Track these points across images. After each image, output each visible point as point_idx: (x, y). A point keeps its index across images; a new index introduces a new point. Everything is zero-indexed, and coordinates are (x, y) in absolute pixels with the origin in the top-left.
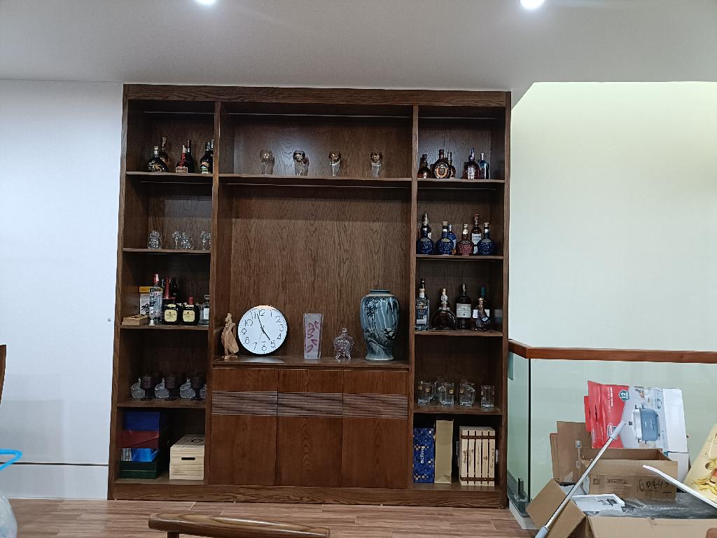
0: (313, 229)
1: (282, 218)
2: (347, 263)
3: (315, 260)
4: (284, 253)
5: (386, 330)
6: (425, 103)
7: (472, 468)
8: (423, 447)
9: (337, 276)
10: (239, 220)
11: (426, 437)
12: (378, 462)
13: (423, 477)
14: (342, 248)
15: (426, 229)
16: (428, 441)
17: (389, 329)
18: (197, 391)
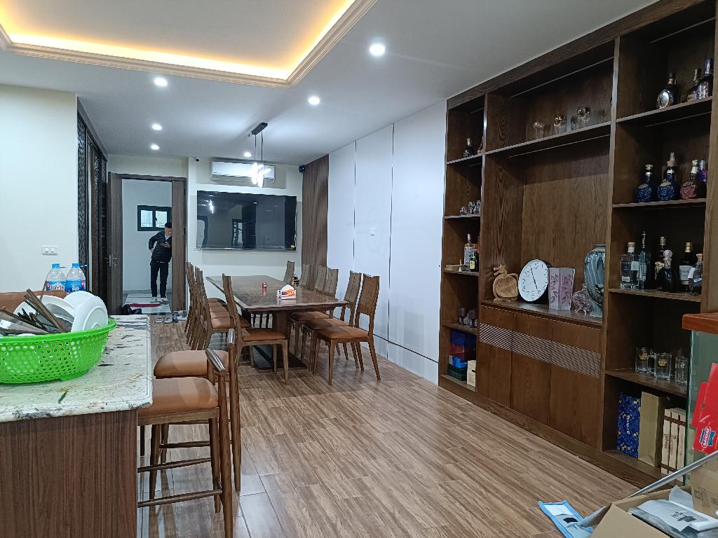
0: (576, 186)
1: (554, 179)
2: (601, 217)
3: (576, 217)
4: (555, 212)
5: (597, 286)
6: (626, 32)
7: (673, 457)
8: (628, 416)
9: (593, 232)
10: (528, 186)
11: (631, 406)
12: (575, 414)
13: (629, 448)
14: (598, 203)
15: (648, 173)
16: (633, 411)
17: (600, 286)
18: (473, 321)
